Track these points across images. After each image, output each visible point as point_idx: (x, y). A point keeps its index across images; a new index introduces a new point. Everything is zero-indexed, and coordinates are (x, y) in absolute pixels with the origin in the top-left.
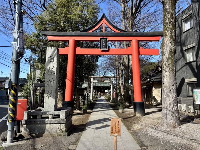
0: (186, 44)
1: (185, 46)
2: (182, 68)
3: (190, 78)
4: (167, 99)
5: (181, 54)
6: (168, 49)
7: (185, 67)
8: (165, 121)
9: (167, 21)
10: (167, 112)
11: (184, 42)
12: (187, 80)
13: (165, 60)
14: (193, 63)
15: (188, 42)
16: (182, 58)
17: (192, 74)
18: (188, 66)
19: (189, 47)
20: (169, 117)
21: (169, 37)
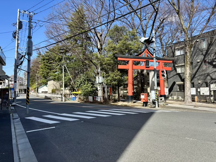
0: (177, 63)
1: (176, 64)
2: (174, 76)
3: (179, 82)
4: (188, 92)
5: (173, 68)
6: (189, 72)
7: (176, 76)
8: (187, 101)
9: (188, 61)
10: (188, 97)
11: (176, 62)
12: (177, 83)
13: (187, 77)
14: (181, 74)
15: (178, 62)
16: (174, 71)
17: (180, 80)
18: (178, 75)
19: (179, 65)
20: (189, 99)
21: (189, 67)
